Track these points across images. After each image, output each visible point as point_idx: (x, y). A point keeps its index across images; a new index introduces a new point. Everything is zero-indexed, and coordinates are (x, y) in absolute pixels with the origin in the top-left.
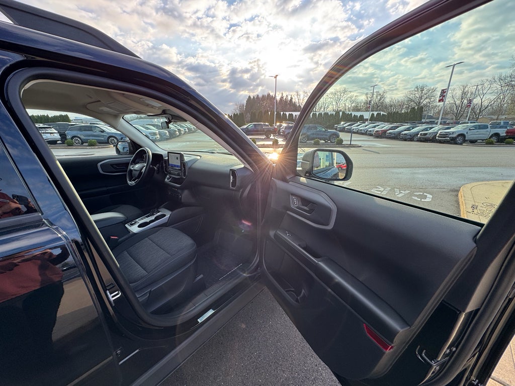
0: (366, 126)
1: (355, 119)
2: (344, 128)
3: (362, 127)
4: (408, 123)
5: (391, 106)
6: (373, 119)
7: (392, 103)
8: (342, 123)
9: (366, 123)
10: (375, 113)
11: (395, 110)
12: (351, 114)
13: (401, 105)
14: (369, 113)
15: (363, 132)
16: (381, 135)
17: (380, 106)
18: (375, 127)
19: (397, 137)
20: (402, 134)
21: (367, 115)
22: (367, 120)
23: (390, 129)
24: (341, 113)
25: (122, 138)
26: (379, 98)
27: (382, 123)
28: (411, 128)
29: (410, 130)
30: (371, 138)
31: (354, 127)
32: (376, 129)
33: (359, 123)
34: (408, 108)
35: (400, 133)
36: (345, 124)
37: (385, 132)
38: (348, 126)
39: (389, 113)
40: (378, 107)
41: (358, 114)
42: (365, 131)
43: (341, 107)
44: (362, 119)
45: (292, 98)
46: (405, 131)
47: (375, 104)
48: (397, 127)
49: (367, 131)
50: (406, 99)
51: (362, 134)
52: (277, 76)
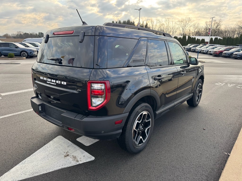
0: (207, 48)
1: (199, 42)
2: (190, 48)
3: (204, 48)
4: (238, 46)
5: (226, 32)
6: (212, 42)
7: (226, 30)
8: (189, 45)
9: (207, 46)
10: (214, 38)
11: (228, 35)
12: (195, 38)
13: (234, 32)
14: (208, 37)
15: (205, 52)
16: (218, 55)
17: (217, 32)
18: (213, 48)
19: (230, 56)
20: (234, 54)
21: (207, 39)
22: (207, 43)
23: (225, 51)
24: (187, 37)
25: (31, 52)
26: (216, 25)
27: (219, 45)
28: (240, 50)
29: (239, 52)
30: (211, 57)
31: (198, 48)
32: (215, 50)
33: (201, 45)
34: (239, 34)
35: (232, 54)
36: (191, 45)
37: (221, 52)
38: (193, 47)
39: (224, 38)
40: (216, 32)
41: (200, 38)
42: (207, 51)
43: (187, 32)
44: (203, 42)
45: (147, 24)
46: (236, 52)
47: (213, 30)
48: (231, 49)
49: (208, 51)
50: (237, 27)
51: (204, 53)
52: (141, 9)
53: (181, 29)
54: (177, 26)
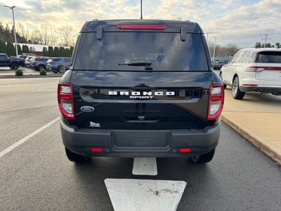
52: (14, 7)
53: (63, 38)
54: (57, 35)
